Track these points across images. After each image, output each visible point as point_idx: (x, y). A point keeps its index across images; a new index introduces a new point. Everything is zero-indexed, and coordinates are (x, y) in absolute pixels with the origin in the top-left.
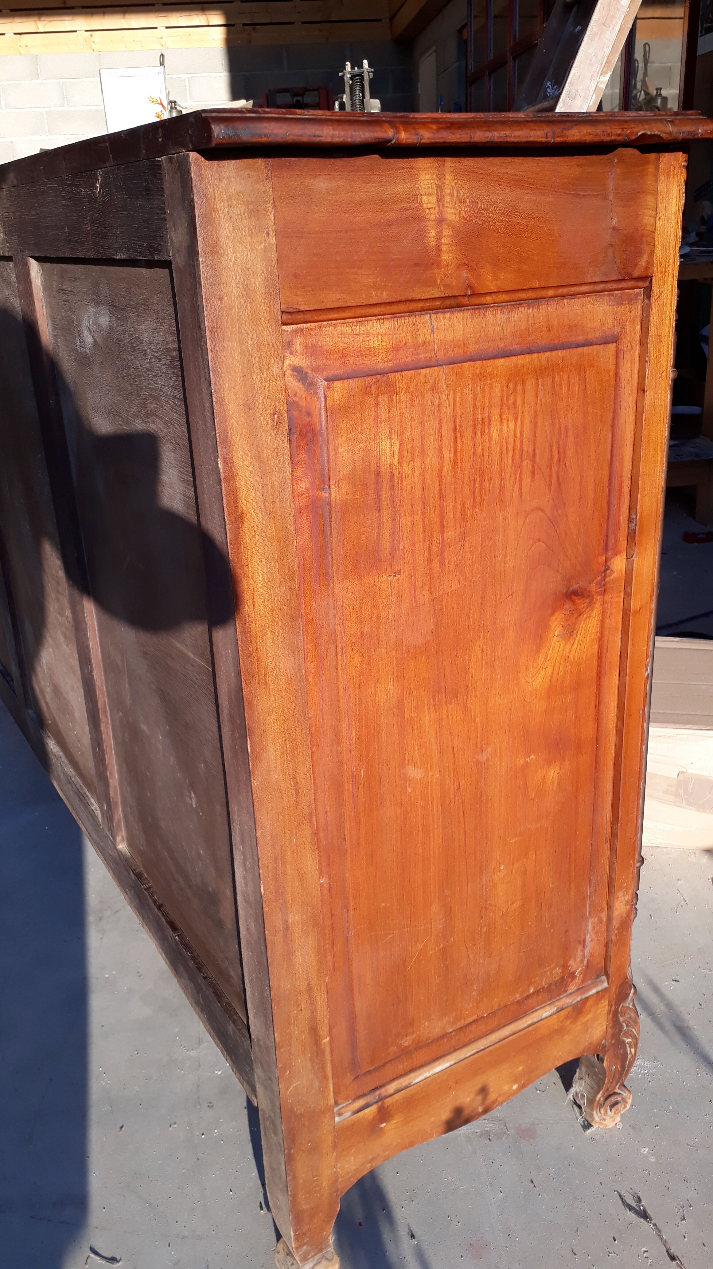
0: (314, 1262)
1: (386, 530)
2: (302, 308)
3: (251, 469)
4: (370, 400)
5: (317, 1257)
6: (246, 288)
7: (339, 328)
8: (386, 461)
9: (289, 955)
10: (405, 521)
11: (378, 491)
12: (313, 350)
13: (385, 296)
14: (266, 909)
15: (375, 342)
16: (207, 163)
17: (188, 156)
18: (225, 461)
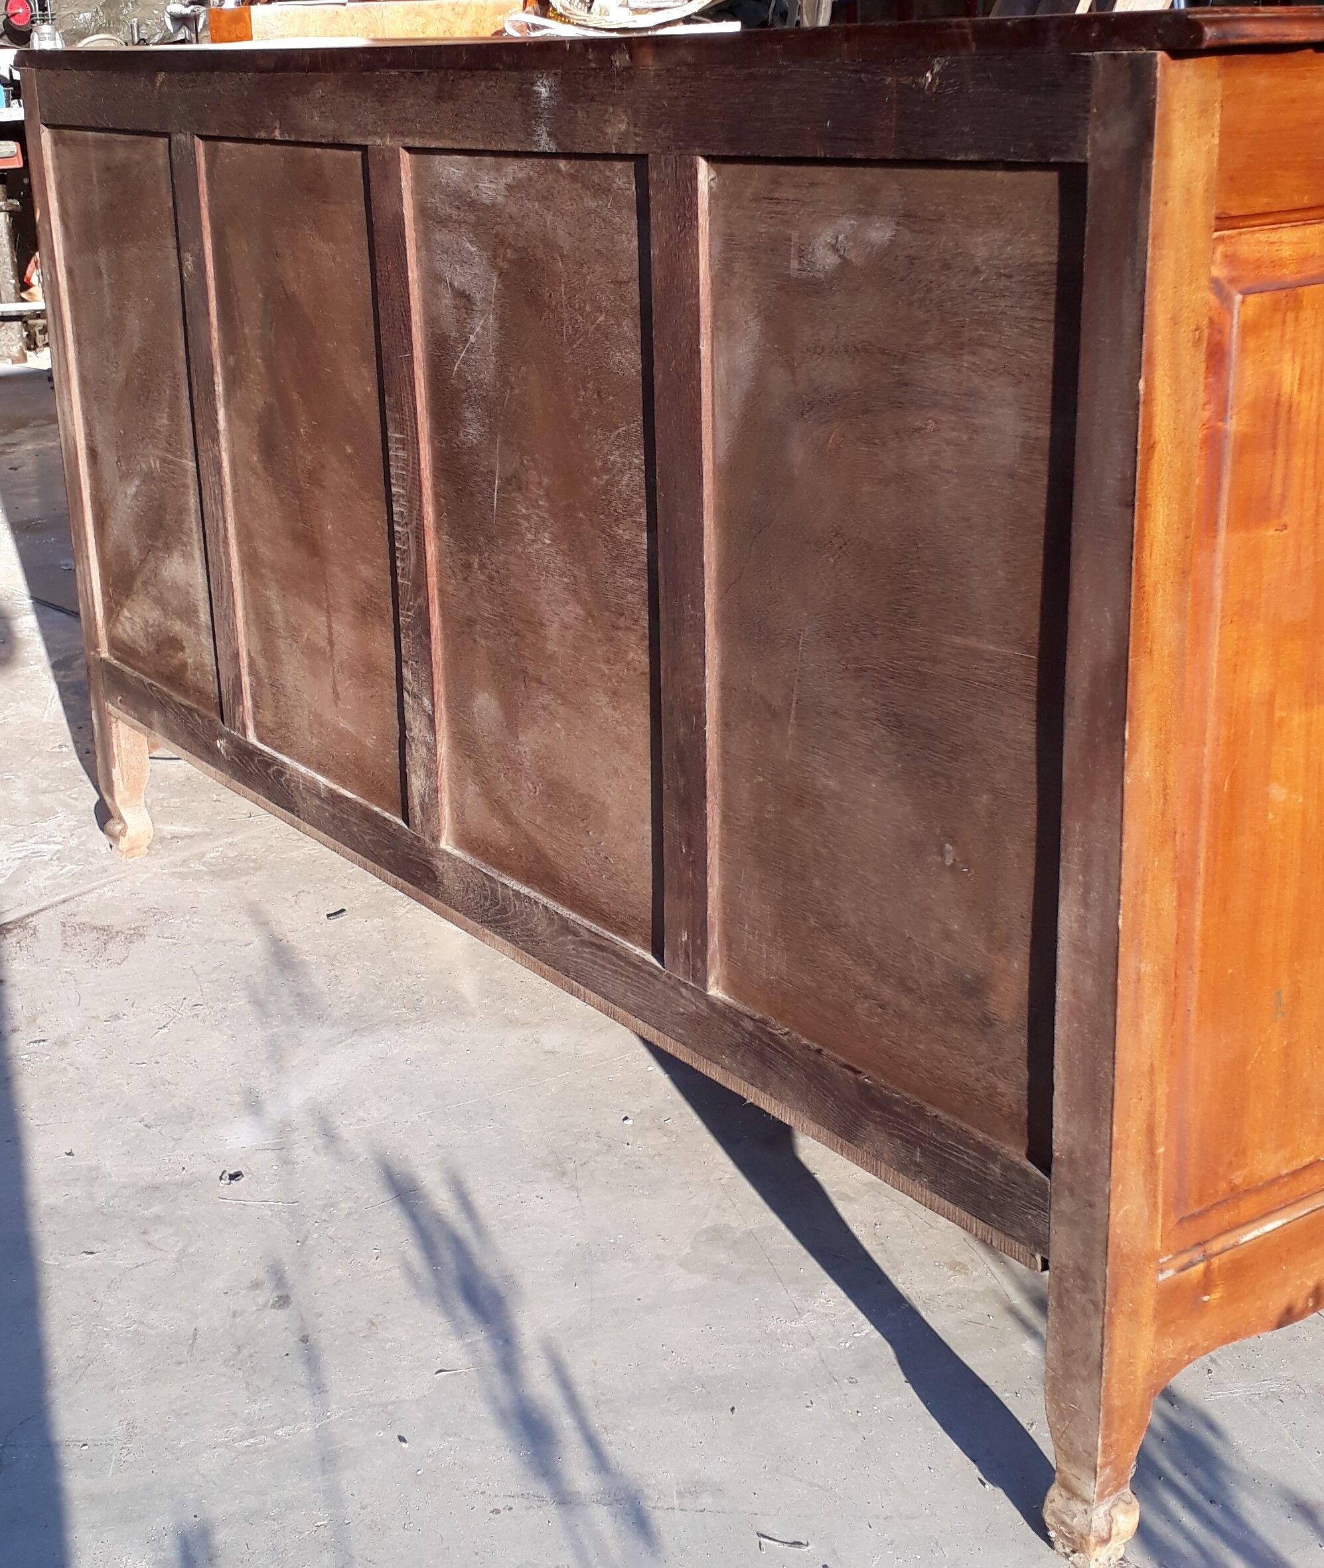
0: (1110, 1504)
1: (1279, 474)
2: (1234, 213)
3: (1168, 391)
4: (1278, 317)
5: (1112, 1498)
6: (1188, 191)
7: (1257, 235)
8: (1286, 389)
9: (1137, 1017)
10: (1298, 462)
11: (1276, 423)
12: (1231, 259)
13: (1306, 201)
14: (1121, 949)
15: (1287, 252)
16: (1173, 62)
17: (1155, 55)
18: (1146, 381)
